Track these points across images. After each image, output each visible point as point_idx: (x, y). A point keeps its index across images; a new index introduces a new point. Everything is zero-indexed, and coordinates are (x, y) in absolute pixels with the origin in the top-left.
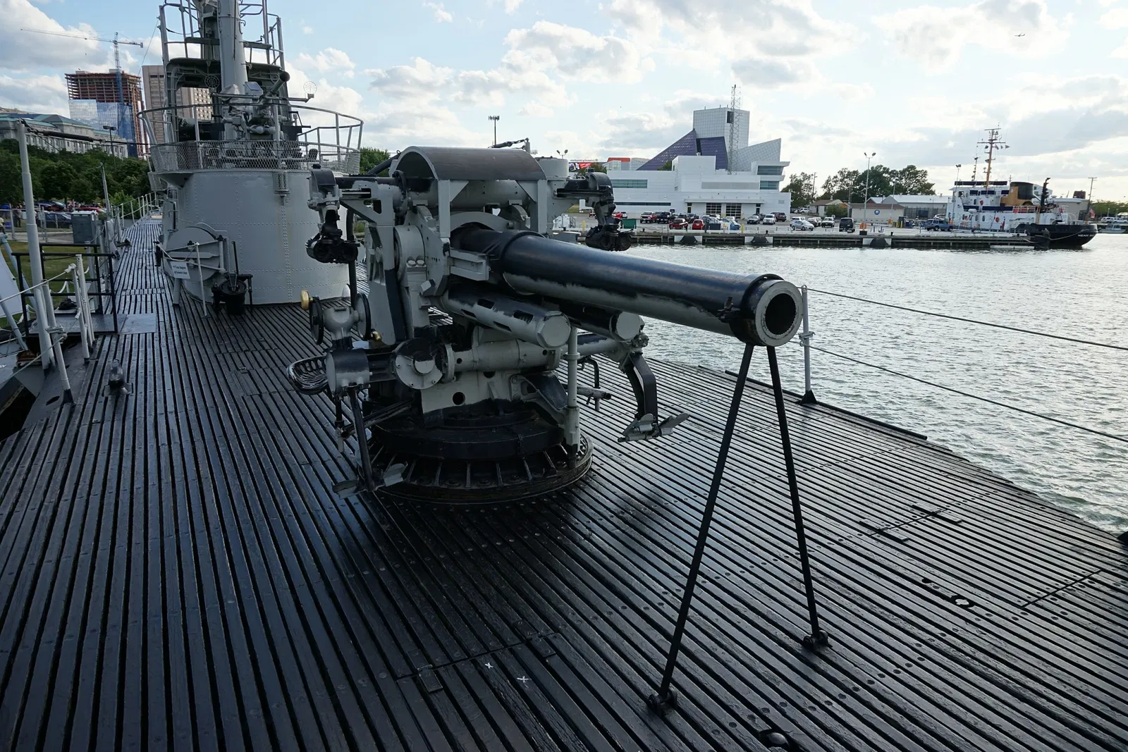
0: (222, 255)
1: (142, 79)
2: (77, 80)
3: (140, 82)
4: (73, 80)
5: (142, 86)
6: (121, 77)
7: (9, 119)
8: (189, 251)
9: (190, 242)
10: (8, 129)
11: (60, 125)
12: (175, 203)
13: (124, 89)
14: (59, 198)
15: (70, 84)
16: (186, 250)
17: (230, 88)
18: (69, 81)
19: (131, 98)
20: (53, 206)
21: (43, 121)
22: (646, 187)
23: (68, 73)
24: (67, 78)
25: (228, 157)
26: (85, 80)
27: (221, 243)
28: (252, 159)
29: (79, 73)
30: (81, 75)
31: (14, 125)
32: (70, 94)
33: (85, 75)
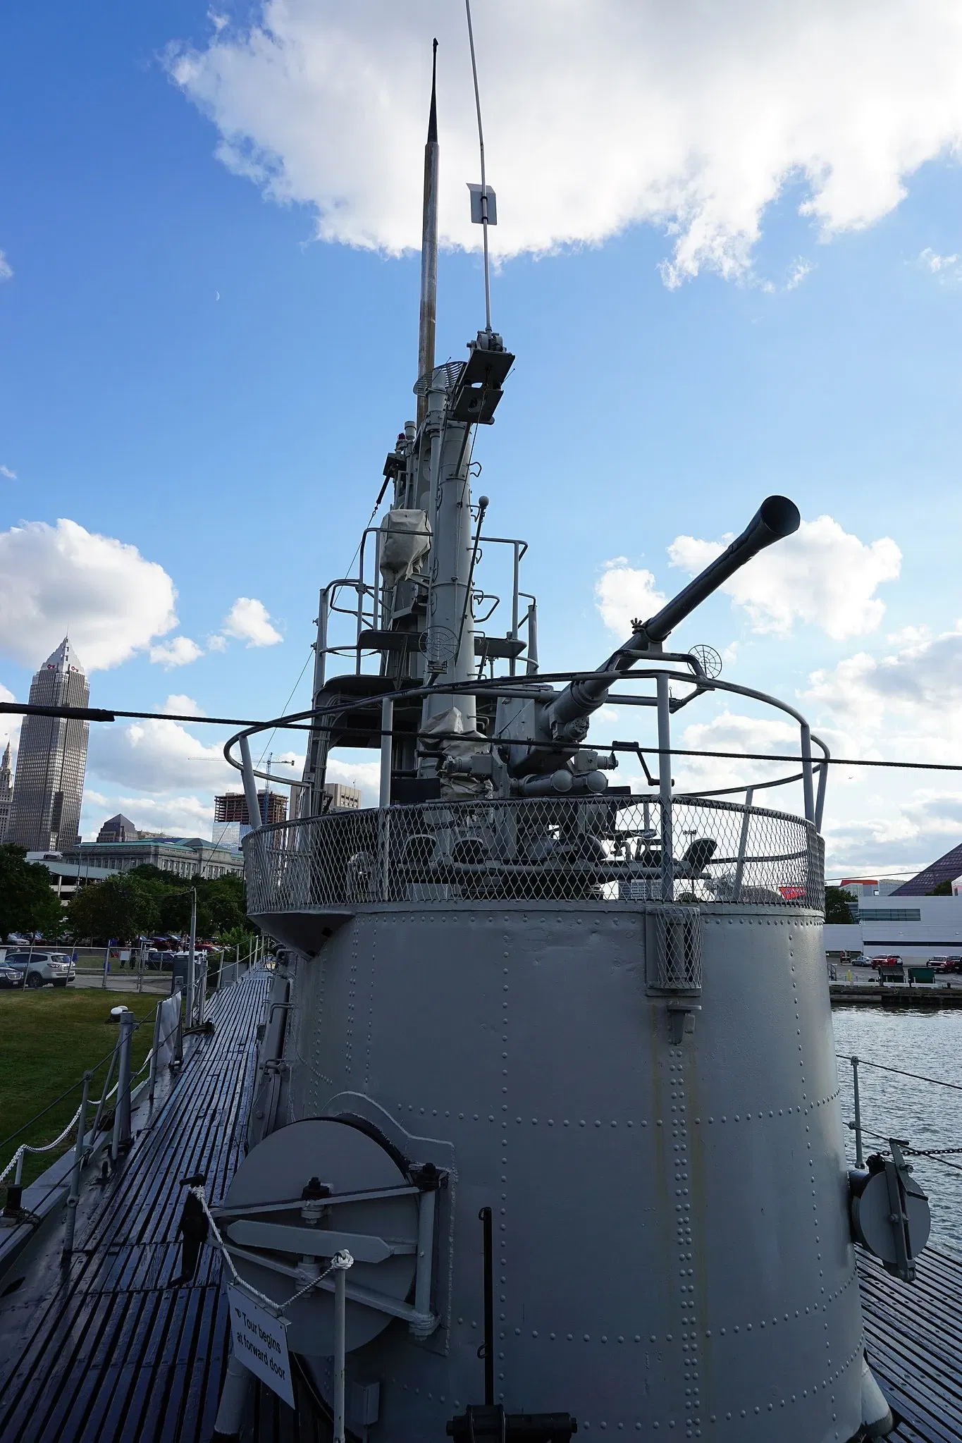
0: (426, 1252)
1: (289, 800)
2: (225, 802)
3: (286, 802)
4: (221, 802)
5: (288, 807)
6: (268, 798)
7: (152, 844)
8: (302, 1222)
9: (315, 1183)
10: (149, 854)
11: (198, 849)
12: (291, 981)
13: (269, 810)
14: (176, 930)
15: (218, 806)
16: (293, 1218)
17: (444, 715)
18: (218, 803)
19: (275, 819)
20: (168, 940)
21: (184, 846)
22: (919, 919)
23: (217, 795)
24: (216, 801)
25: (459, 865)
26: (233, 802)
27: (430, 1198)
28: (515, 868)
29: (228, 795)
30: (229, 797)
31: (155, 850)
32: (215, 817)
33: (233, 797)
